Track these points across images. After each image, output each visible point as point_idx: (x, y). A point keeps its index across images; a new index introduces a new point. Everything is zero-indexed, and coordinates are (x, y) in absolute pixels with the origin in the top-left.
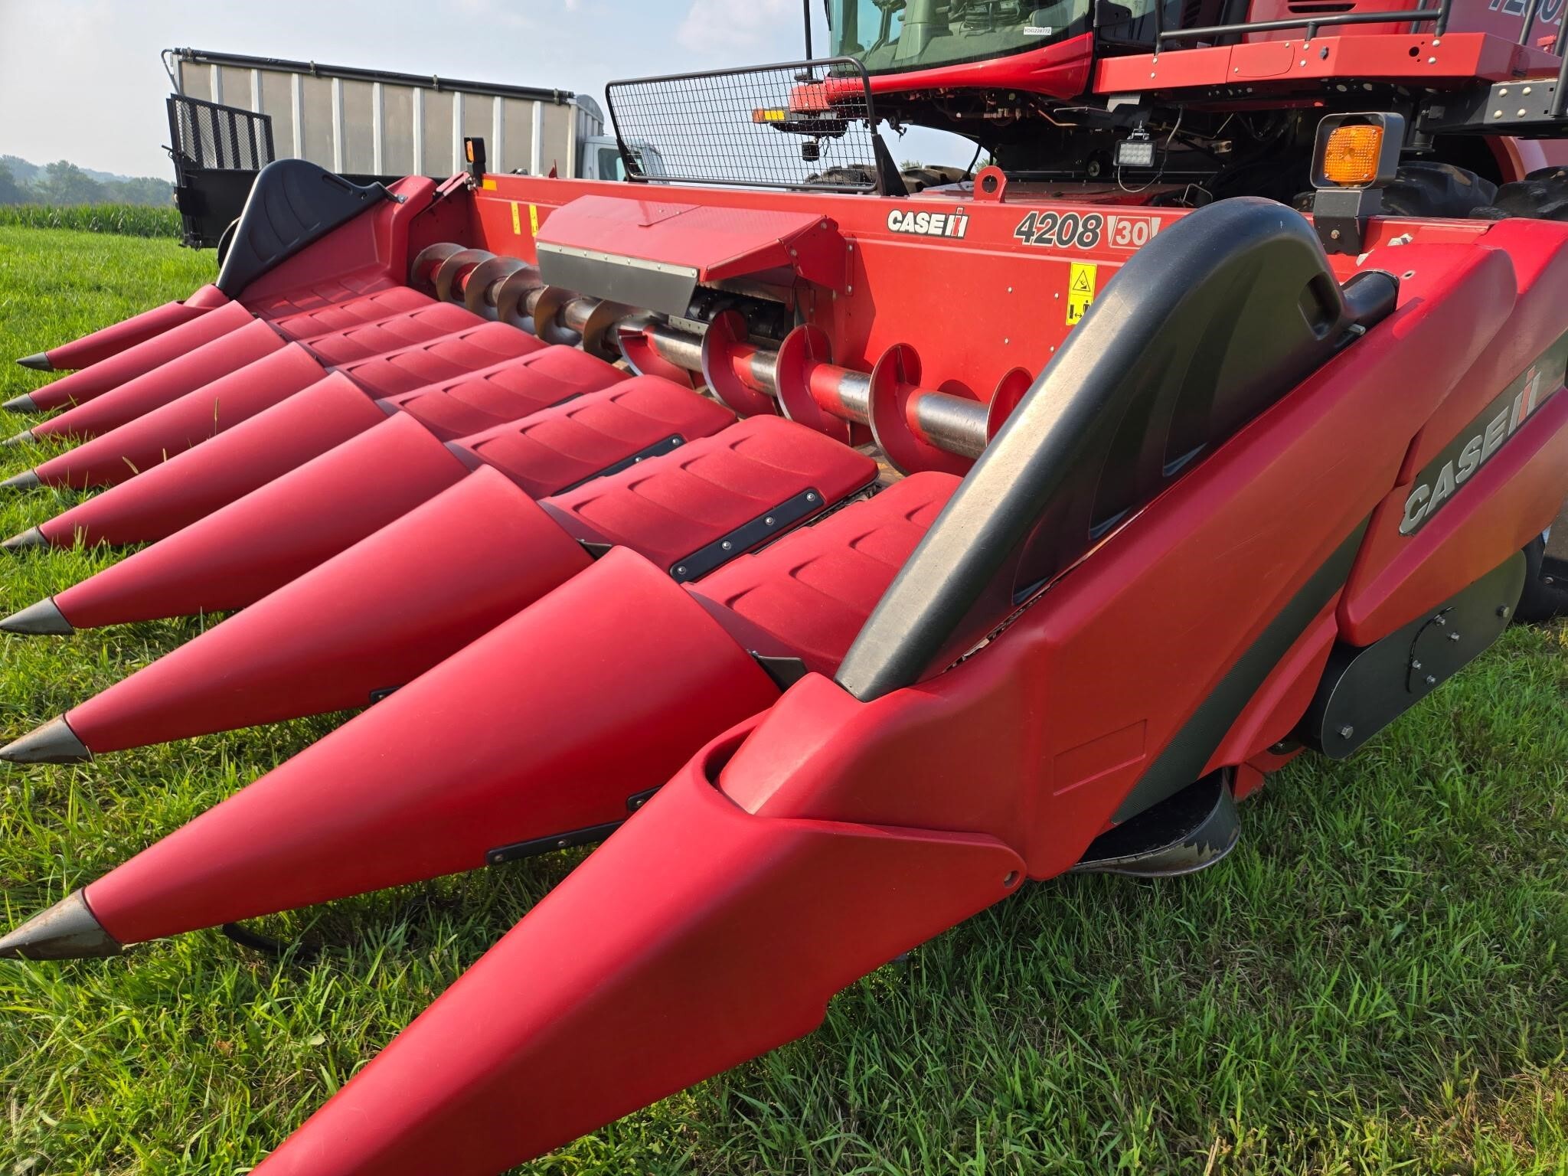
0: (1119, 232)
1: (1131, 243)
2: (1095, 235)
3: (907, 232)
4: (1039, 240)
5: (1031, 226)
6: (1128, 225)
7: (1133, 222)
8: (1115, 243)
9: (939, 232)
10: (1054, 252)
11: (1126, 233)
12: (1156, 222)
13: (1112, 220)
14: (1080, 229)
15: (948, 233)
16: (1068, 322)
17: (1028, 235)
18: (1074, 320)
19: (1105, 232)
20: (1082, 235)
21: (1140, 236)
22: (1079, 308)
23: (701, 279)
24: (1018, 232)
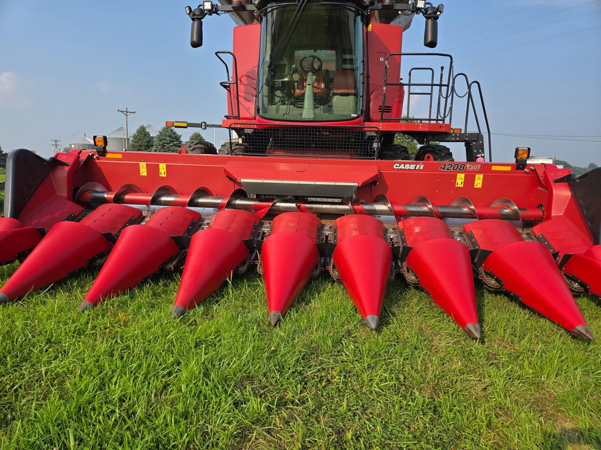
0: (470, 167)
1: (473, 169)
2: (464, 168)
3: (401, 169)
4: (447, 169)
5: (445, 167)
6: (472, 166)
7: (474, 165)
8: (469, 169)
9: (414, 168)
10: (452, 172)
11: (472, 167)
13: (468, 165)
14: (459, 167)
15: (417, 168)
16: (457, 186)
17: (444, 168)
18: (458, 186)
19: (466, 167)
20: (460, 168)
21: (475, 168)
22: (459, 183)
23: (360, 186)
24: (441, 168)
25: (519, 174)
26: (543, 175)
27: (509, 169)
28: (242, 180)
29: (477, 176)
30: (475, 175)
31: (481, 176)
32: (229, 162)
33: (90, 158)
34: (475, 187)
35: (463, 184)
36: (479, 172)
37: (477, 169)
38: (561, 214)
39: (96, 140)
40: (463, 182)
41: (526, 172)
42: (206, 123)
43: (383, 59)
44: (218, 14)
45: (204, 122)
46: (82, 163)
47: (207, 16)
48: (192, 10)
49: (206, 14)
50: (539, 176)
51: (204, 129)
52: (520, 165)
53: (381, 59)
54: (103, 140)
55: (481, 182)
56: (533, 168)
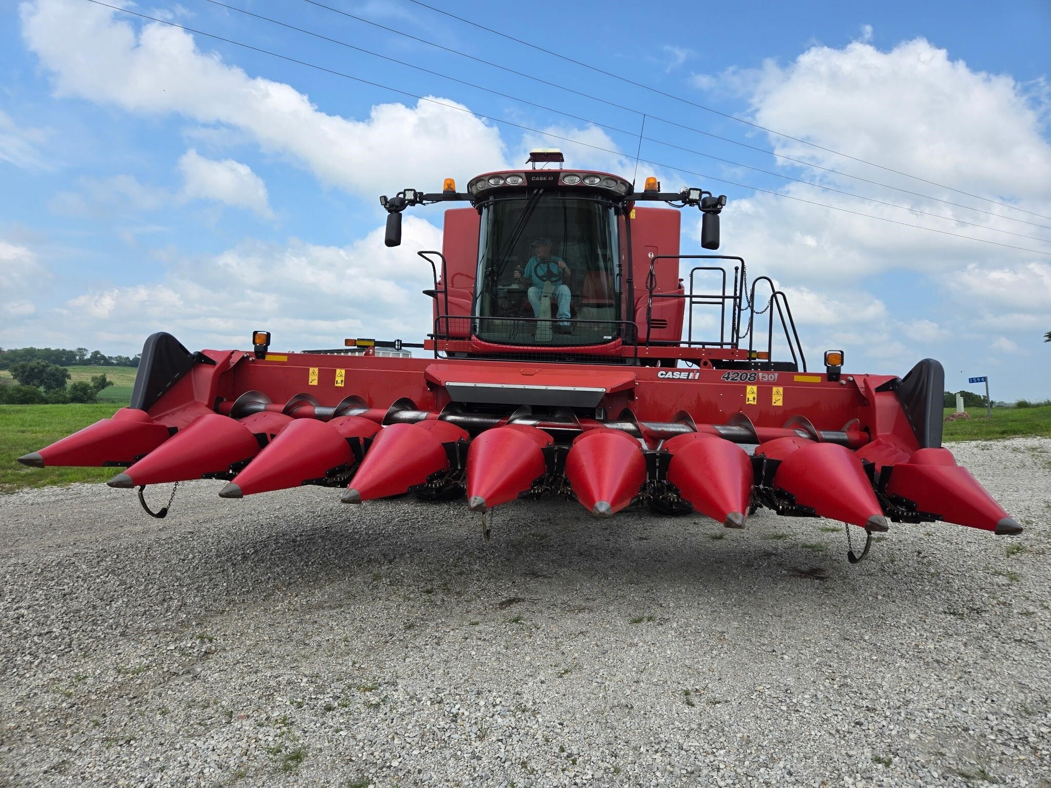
0: (764, 377)
1: (768, 380)
2: (755, 379)
3: (669, 378)
4: (732, 379)
5: (728, 376)
7: (768, 375)
8: (762, 380)
9: (686, 378)
10: (739, 383)
11: (766, 377)
12: (776, 375)
13: (760, 374)
14: (749, 376)
15: (690, 378)
16: (747, 403)
17: (728, 378)
18: (750, 402)
19: (758, 377)
20: (749, 378)
21: (771, 378)
22: (751, 399)
23: (608, 392)
24: (723, 377)
25: (832, 387)
26: (863, 385)
27: (818, 380)
28: (447, 384)
29: (775, 389)
30: (772, 388)
31: (781, 389)
32: (431, 365)
33: (244, 360)
34: (773, 404)
35: (756, 400)
36: (777, 384)
37: (774, 380)
38: (889, 433)
39: (256, 337)
40: (756, 397)
41: (842, 384)
42: (401, 341)
43: (653, 256)
44: (424, 204)
45: (398, 340)
46: (232, 365)
47: (408, 207)
48: (389, 199)
49: (407, 205)
50: (859, 387)
51: (398, 350)
52: (833, 374)
53: (649, 255)
54: (265, 338)
55: (781, 397)
56: (851, 379)
